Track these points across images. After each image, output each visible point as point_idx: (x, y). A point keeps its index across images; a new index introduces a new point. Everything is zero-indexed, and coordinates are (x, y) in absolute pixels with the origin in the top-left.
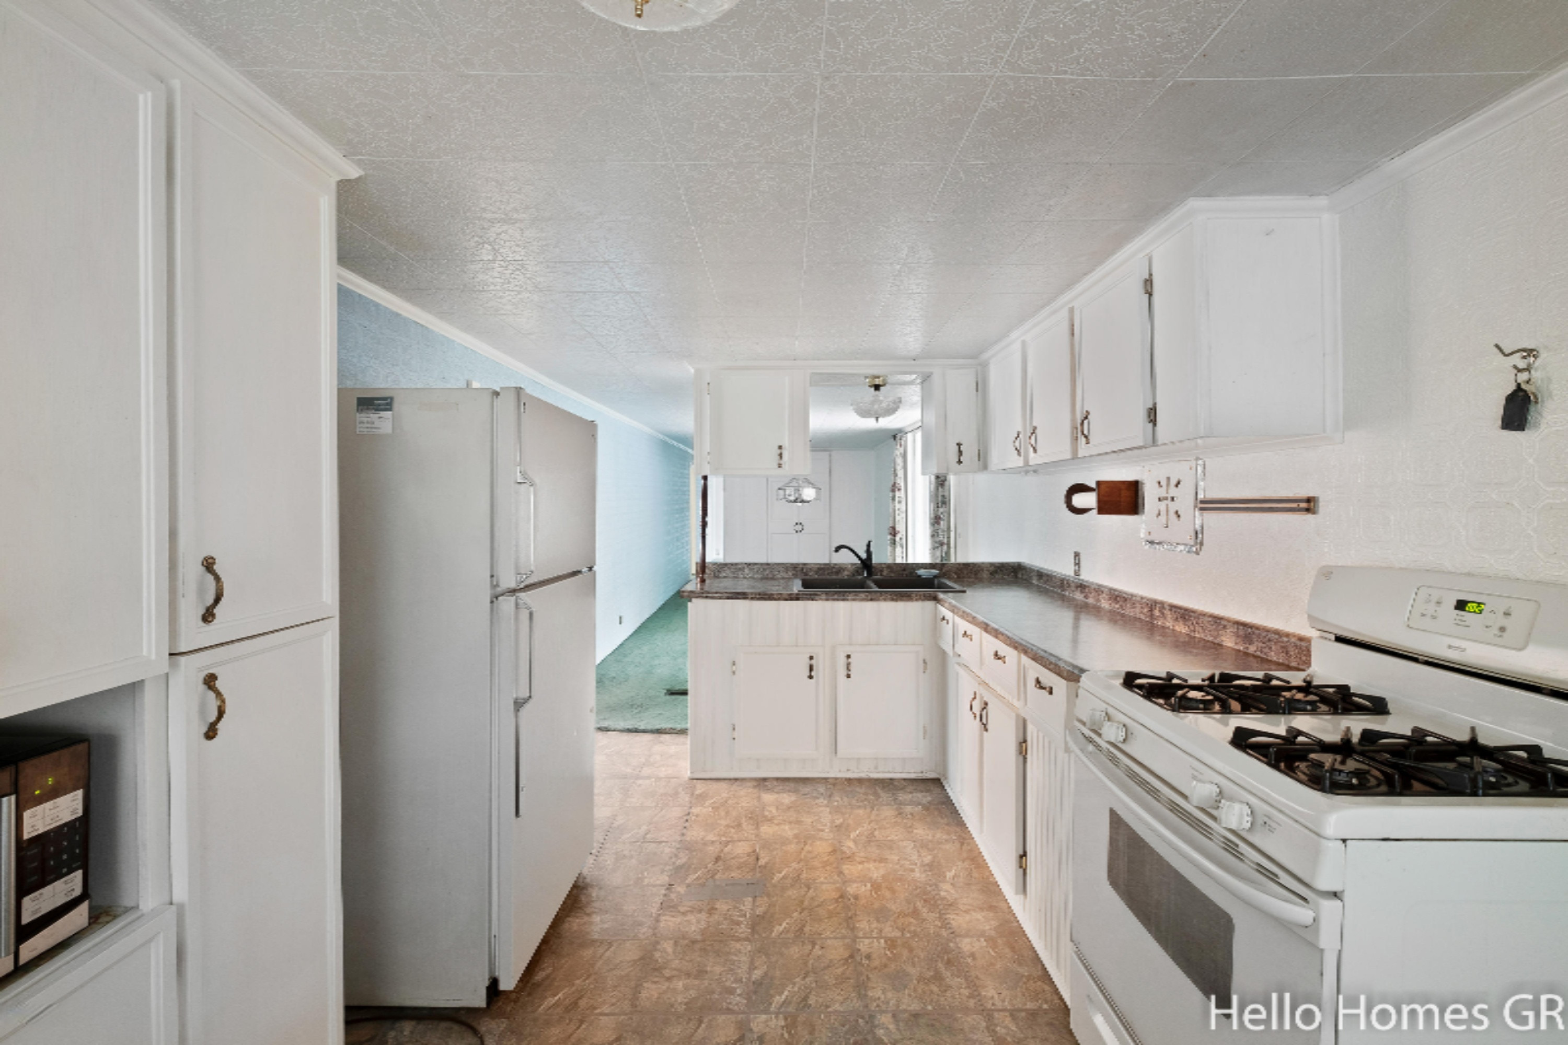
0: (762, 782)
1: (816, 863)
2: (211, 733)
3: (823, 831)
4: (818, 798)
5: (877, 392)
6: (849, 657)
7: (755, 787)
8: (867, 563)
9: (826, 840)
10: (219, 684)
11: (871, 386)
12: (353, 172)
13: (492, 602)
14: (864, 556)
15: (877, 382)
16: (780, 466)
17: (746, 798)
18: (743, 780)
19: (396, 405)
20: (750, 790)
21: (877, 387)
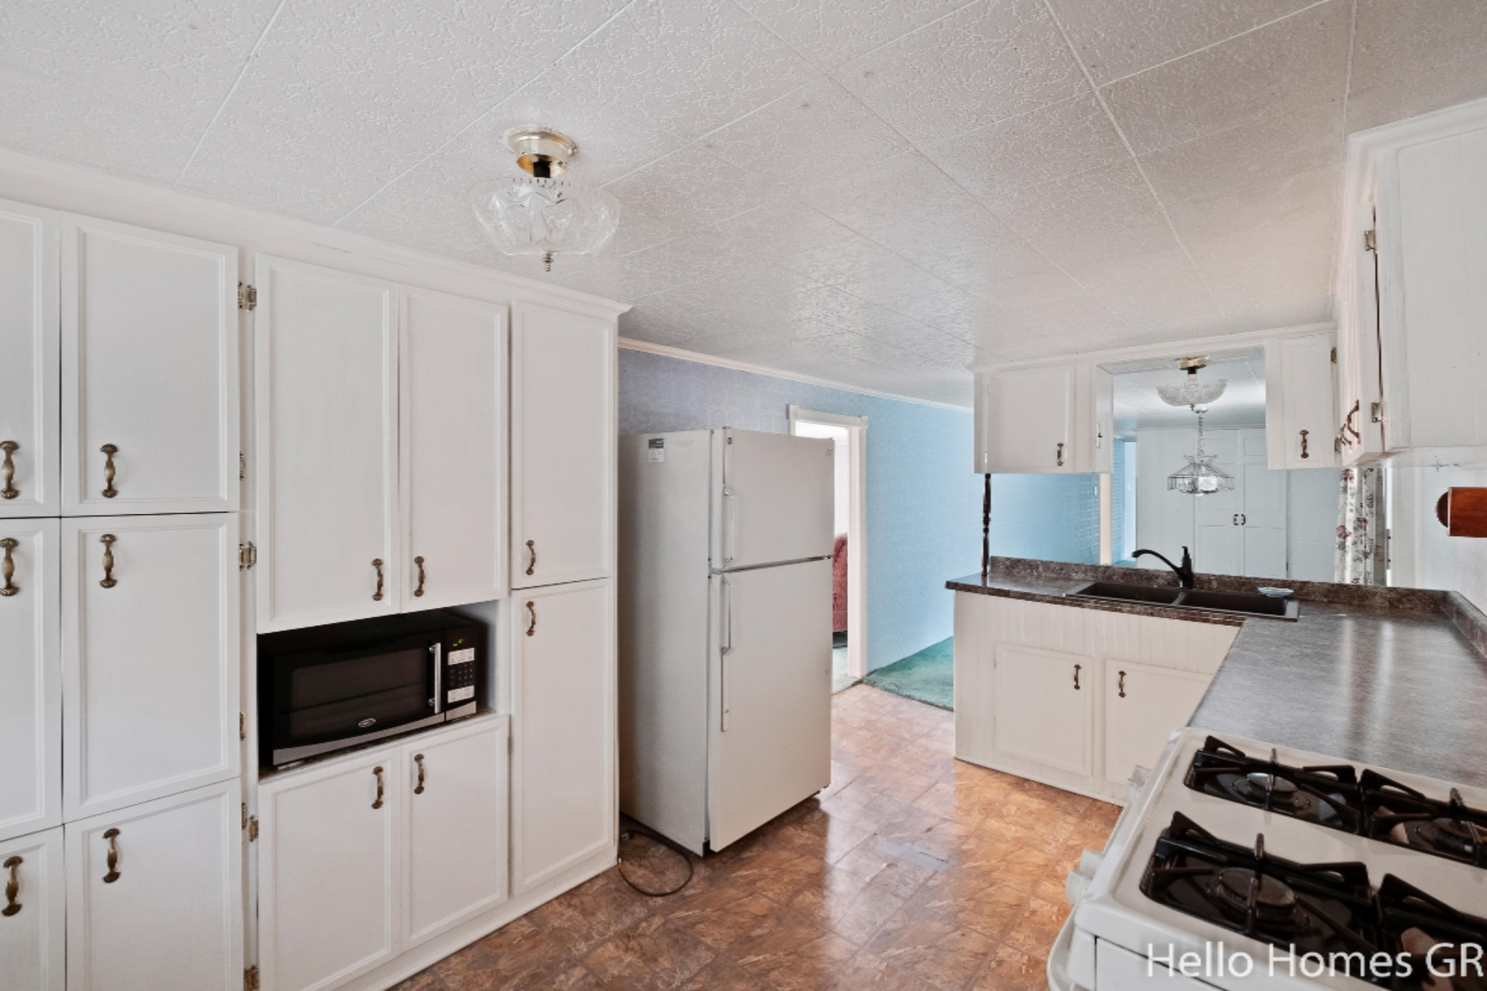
0: (1021, 783)
1: (1017, 869)
2: (530, 632)
3: (1049, 844)
4: (1070, 814)
5: (1192, 376)
6: (1122, 674)
7: (1011, 784)
8: (1185, 572)
9: (1045, 853)
10: (534, 608)
11: (1182, 369)
12: (626, 308)
13: (709, 577)
14: (1179, 564)
15: (1191, 364)
16: (1060, 464)
17: (993, 790)
18: (1004, 774)
19: (665, 445)
20: (1004, 785)
21: (1192, 370)
